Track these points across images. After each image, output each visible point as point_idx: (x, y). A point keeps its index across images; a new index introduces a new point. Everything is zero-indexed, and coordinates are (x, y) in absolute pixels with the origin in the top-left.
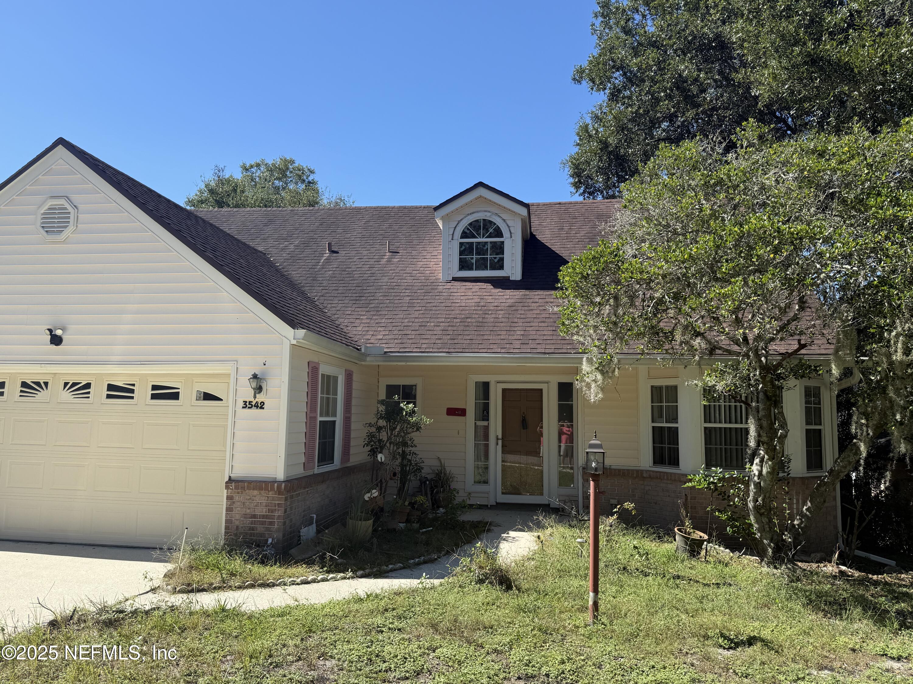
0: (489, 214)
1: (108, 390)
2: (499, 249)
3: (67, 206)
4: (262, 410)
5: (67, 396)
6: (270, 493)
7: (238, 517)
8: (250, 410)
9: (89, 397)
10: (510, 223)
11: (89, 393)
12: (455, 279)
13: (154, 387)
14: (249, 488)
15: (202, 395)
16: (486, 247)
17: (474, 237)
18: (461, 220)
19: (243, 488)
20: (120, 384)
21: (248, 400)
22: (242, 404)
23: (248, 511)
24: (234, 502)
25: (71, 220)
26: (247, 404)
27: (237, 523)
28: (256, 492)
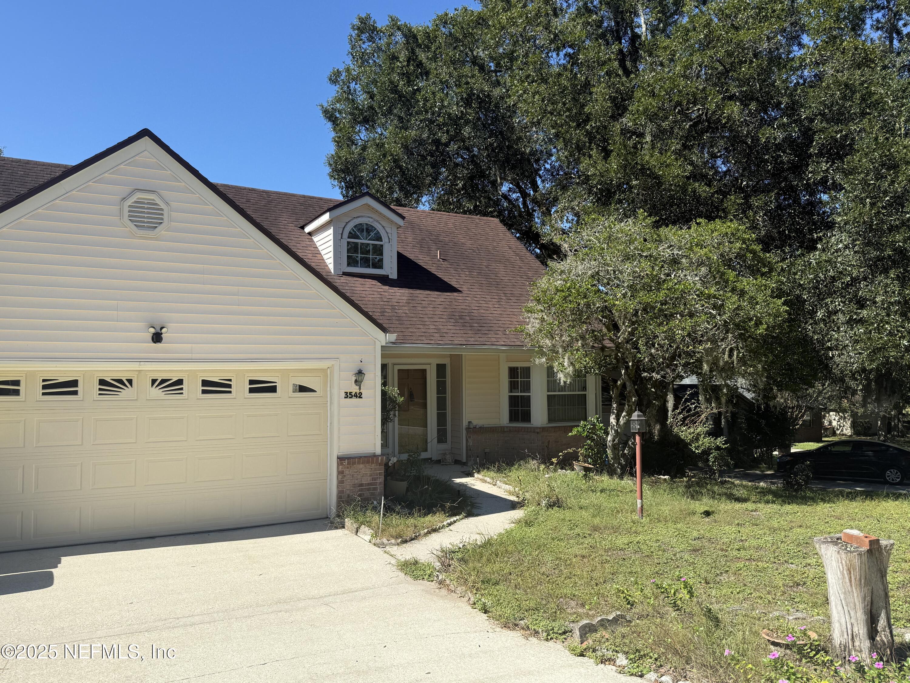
0: (371, 220)
1: (203, 386)
2: (379, 250)
3: (158, 201)
4: (360, 399)
5: (156, 392)
6: (373, 465)
7: (348, 487)
8: (351, 399)
9: (182, 393)
10: (389, 230)
11: (182, 389)
12: (345, 274)
13: (251, 382)
14: (359, 463)
15: (298, 387)
16: (369, 248)
17: (357, 237)
18: (349, 222)
19: (354, 463)
20: (216, 380)
21: (348, 391)
22: (344, 395)
23: (356, 481)
24: (345, 476)
25: (165, 217)
26: (348, 394)
27: (348, 492)
28: (361, 466)
